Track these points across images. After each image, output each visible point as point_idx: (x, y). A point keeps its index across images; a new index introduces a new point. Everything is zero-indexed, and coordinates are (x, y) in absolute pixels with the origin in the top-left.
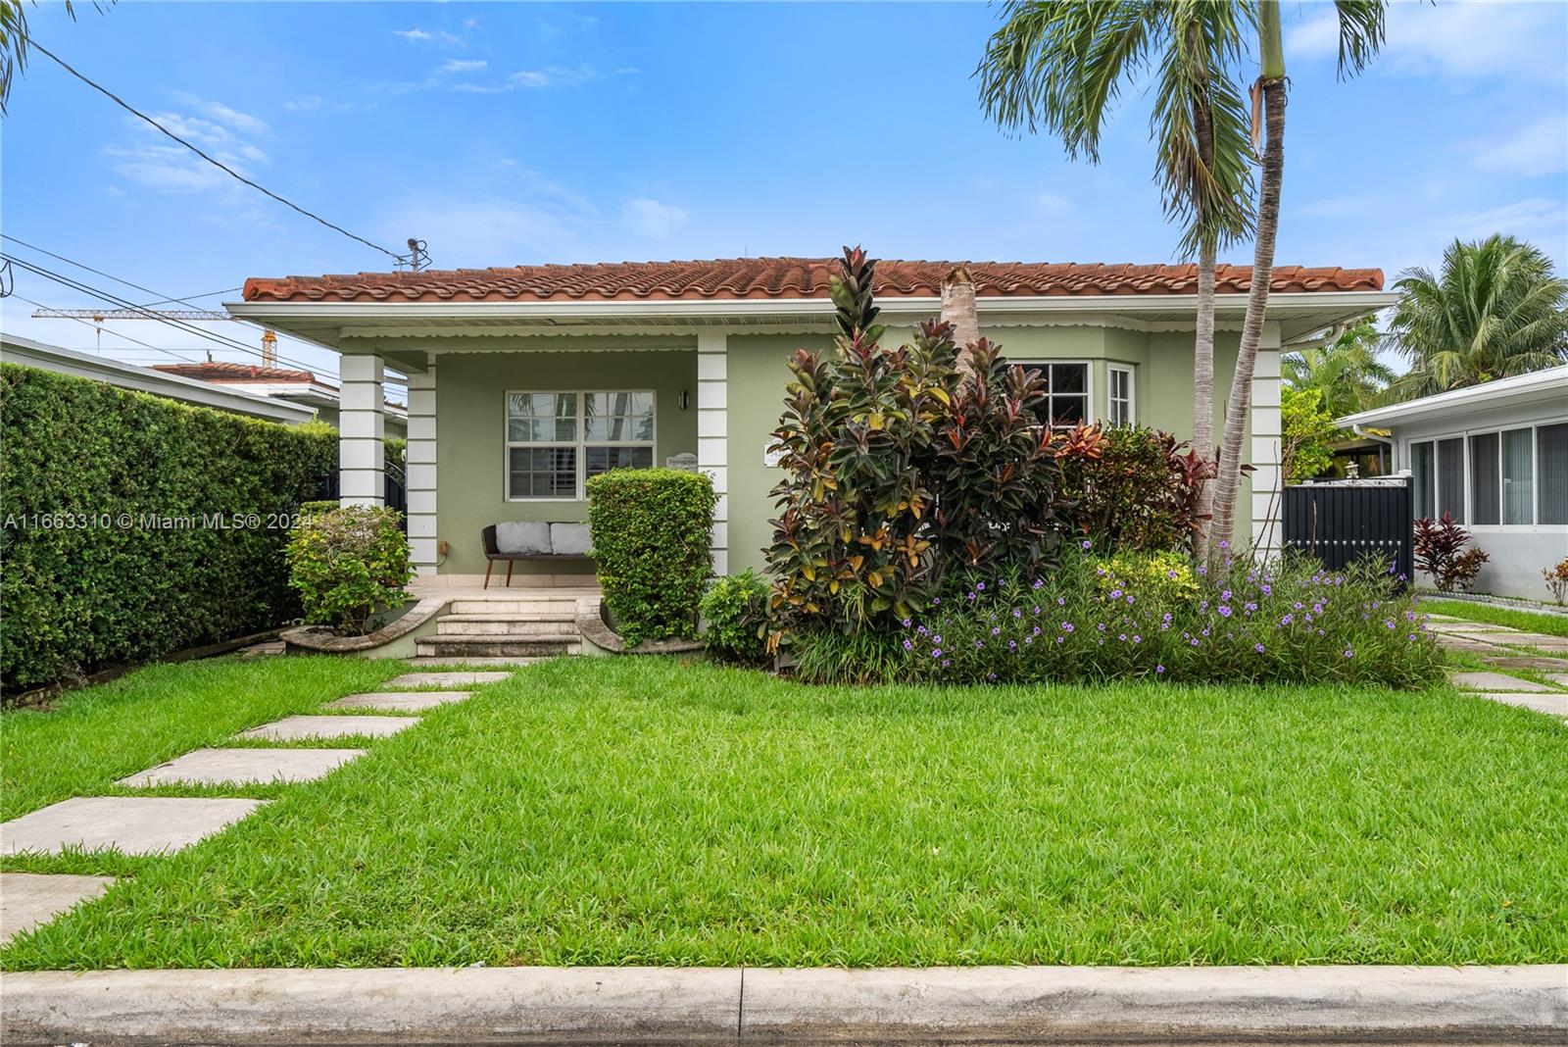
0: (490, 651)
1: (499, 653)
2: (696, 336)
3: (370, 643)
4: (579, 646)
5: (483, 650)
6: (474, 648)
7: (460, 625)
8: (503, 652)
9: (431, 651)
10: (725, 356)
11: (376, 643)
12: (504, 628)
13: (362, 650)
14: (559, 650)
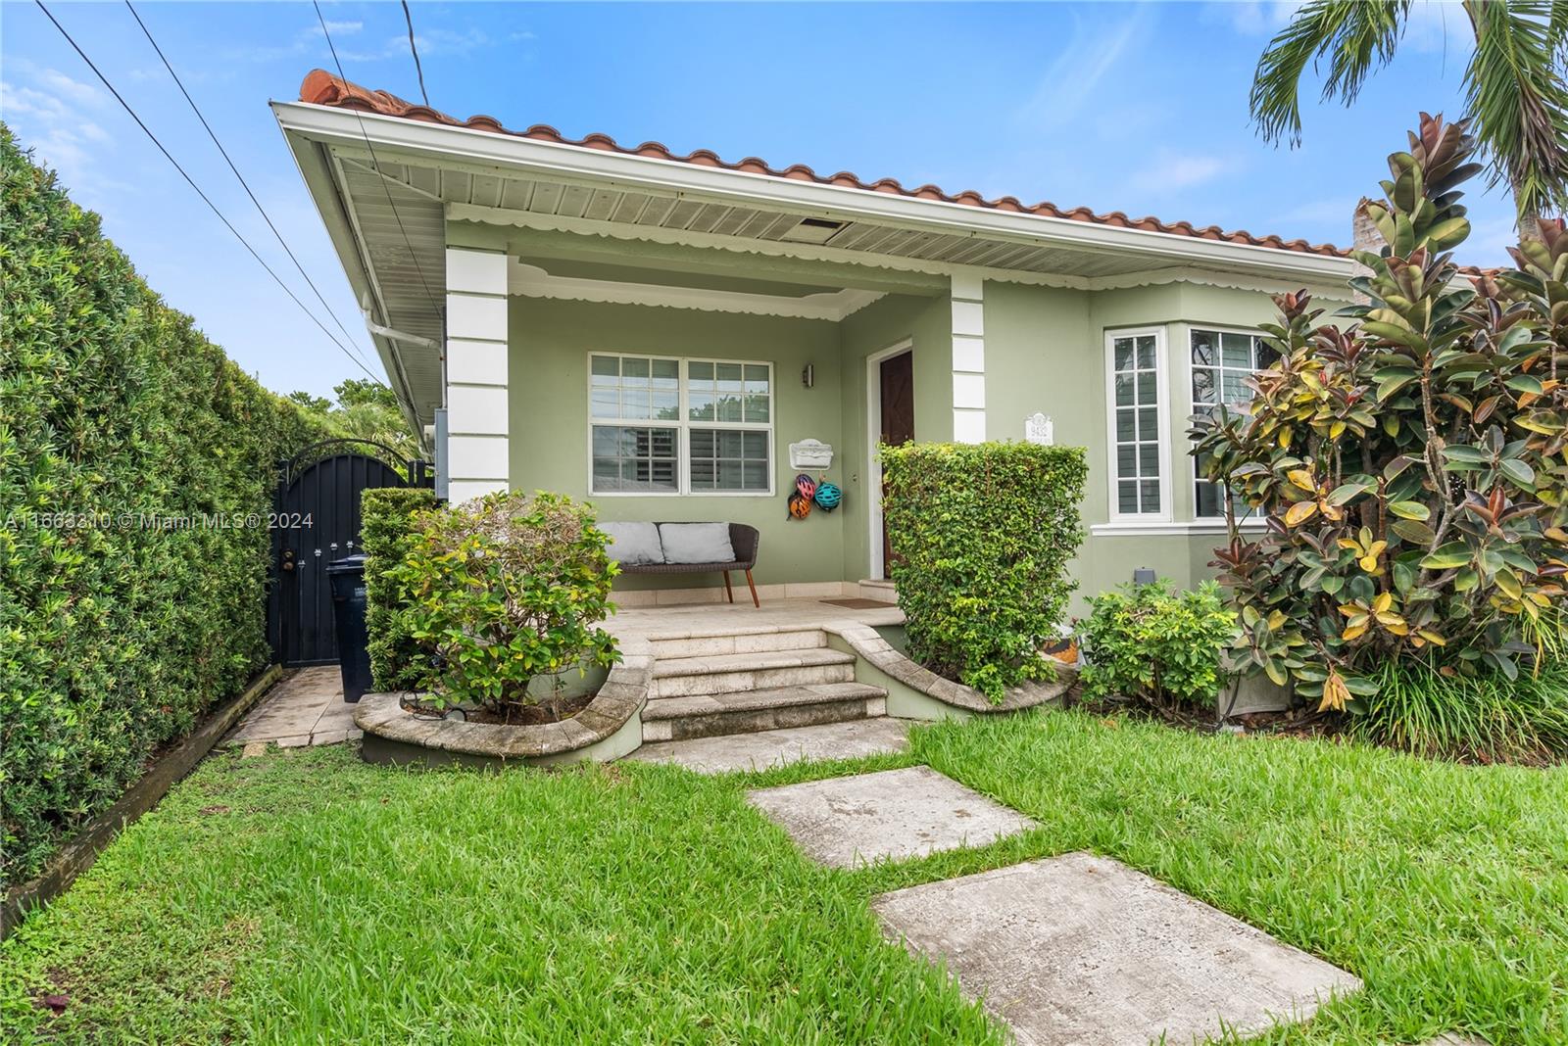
0: (759, 722)
1: (771, 725)
2: (949, 277)
3: (592, 735)
4: (882, 702)
5: (747, 722)
6: (733, 720)
7: (682, 680)
8: (777, 722)
9: (665, 731)
10: (981, 306)
11: (603, 732)
12: (747, 681)
13: (581, 748)
14: (855, 710)
